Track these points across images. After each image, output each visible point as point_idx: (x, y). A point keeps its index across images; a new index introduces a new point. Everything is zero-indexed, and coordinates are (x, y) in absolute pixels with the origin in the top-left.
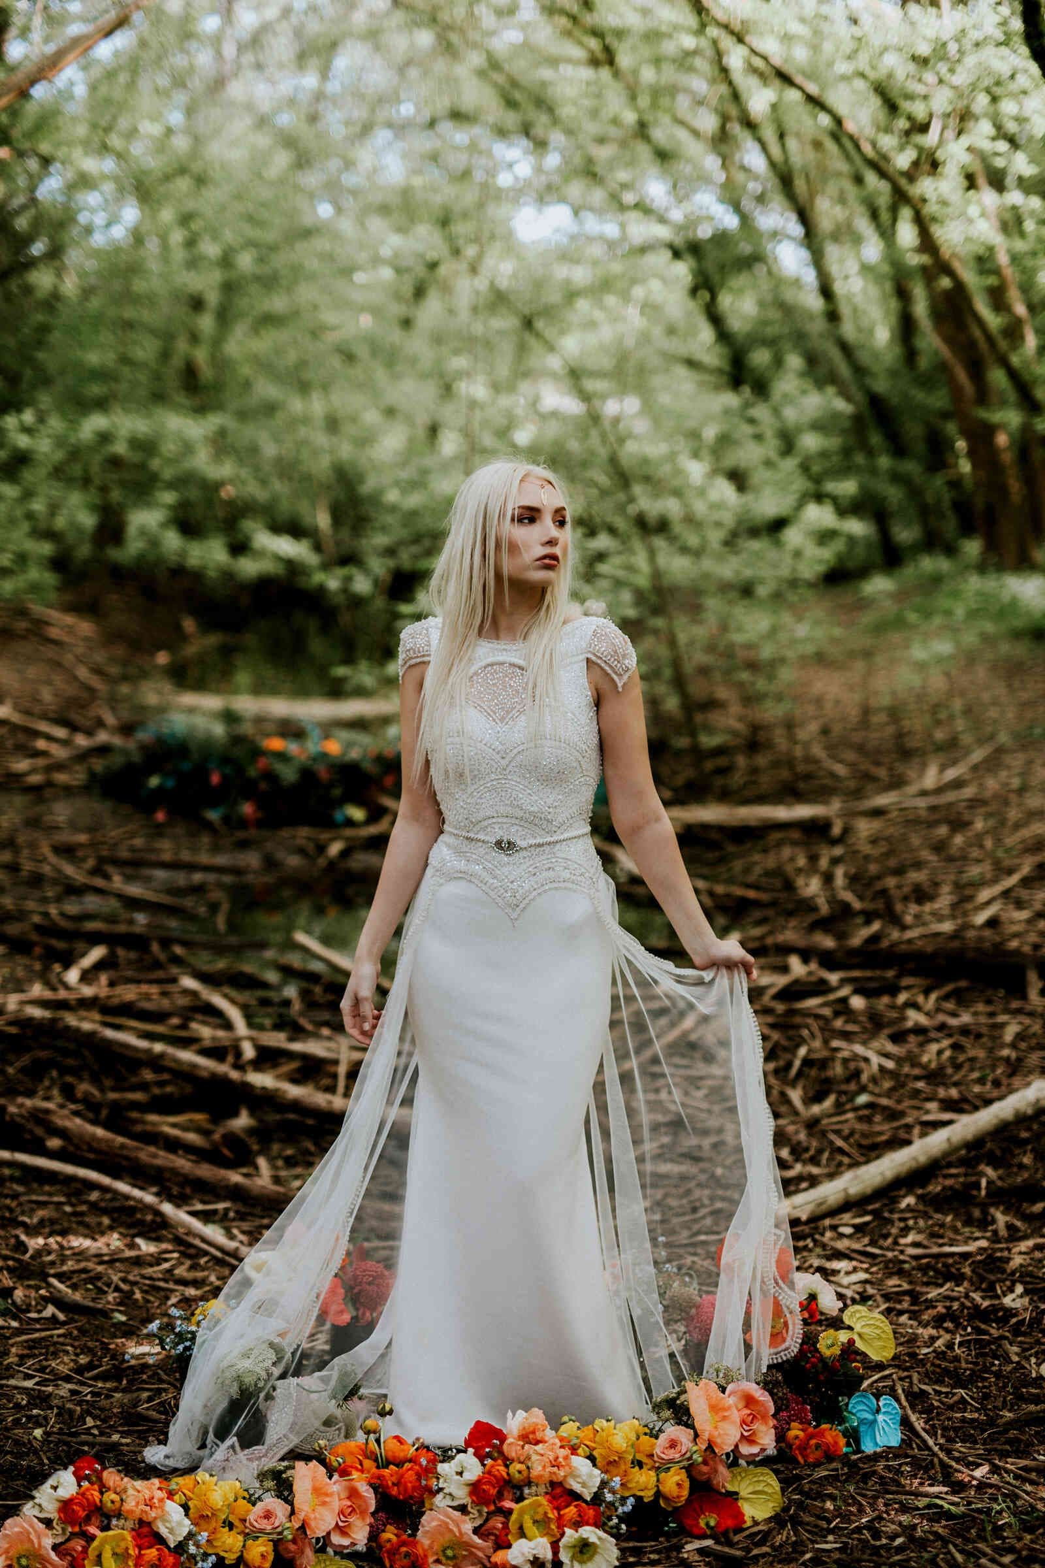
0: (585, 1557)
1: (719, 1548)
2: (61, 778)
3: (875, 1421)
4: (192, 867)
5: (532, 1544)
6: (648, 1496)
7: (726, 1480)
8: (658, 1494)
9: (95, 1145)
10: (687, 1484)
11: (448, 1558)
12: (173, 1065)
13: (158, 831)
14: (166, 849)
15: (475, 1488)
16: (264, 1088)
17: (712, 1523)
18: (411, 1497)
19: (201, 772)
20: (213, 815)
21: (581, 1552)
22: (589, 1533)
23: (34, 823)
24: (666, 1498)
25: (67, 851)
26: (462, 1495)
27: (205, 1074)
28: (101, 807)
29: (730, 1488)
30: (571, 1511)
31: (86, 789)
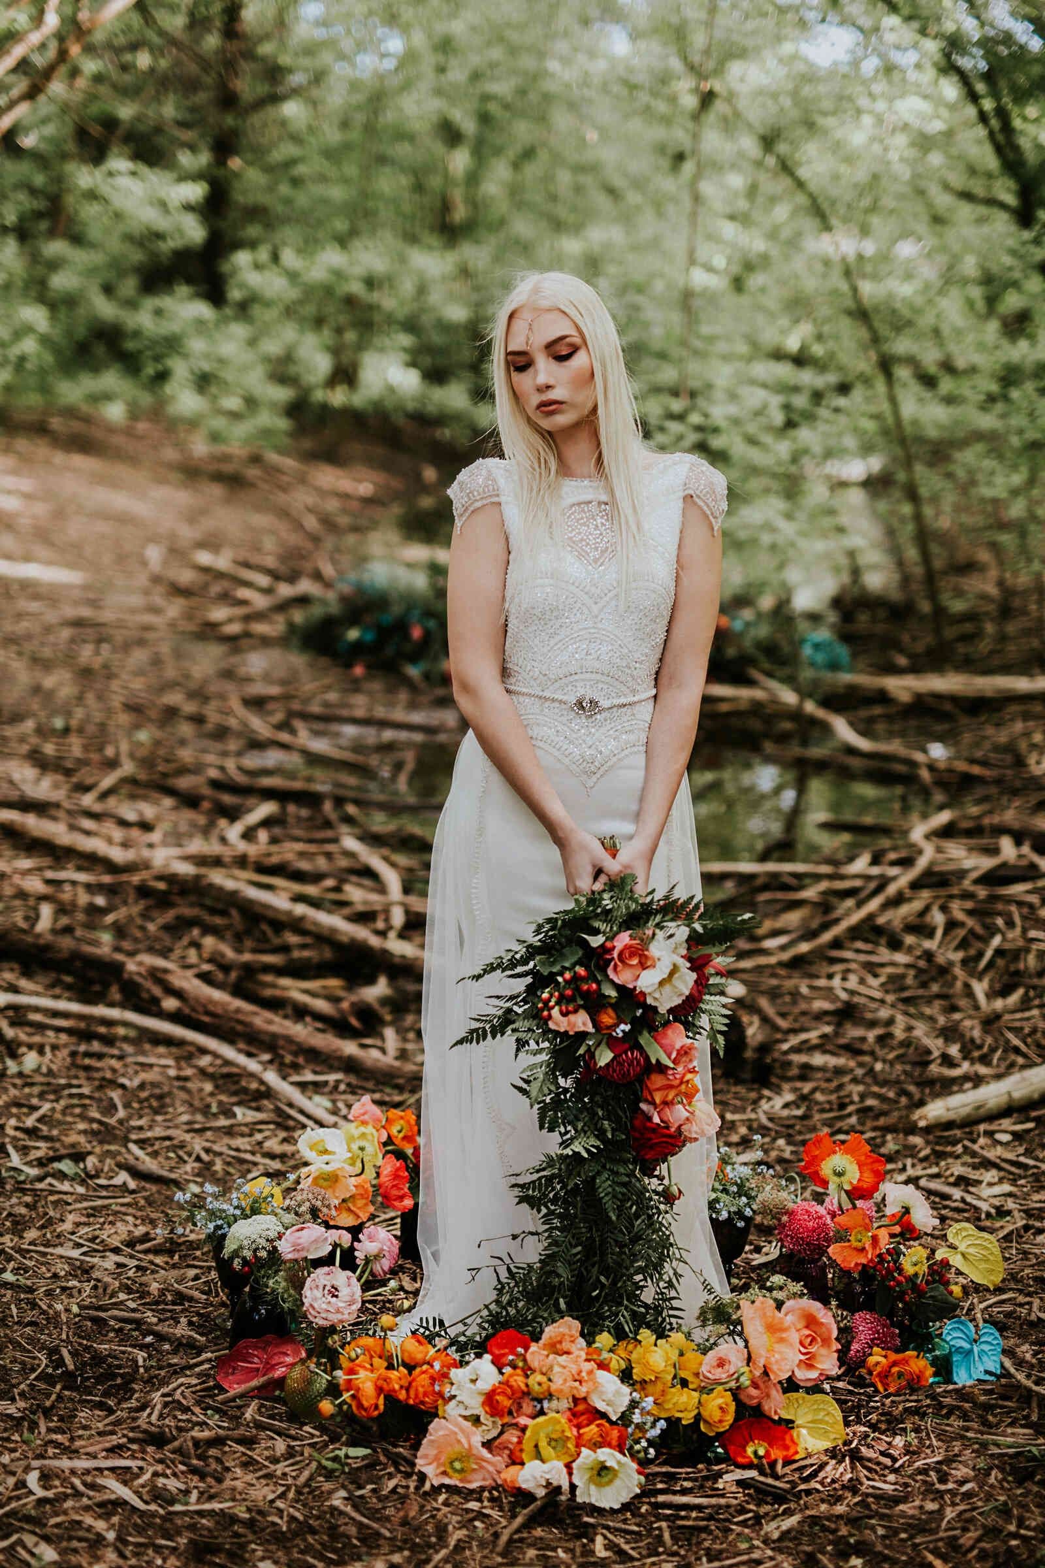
0: (605, 1479)
1: (762, 1479)
2: (260, 628)
3: (971, 1351)
4: (383, 724)
5: (546, 1467)
6: (687, 1418)
7: (777, 1405)
8: (698, 1418)
9: (211, 1008)
10: (732, 1407)
11: (456, 1470)
12: (312, 928)
13: (355, 686)
14: (360, 705)
15: (490, 1399)
16: (403, 957)
17: (761, 1452)
18: (423, 1403)
19: (401, 627)
20: (413, 671)
21: (599, 1475)
22: (609, 1456)
23: (228, 674)
24: (706, 1422)
25: (257, 704)
26: (476, 1406)
27: (345, 939)
28: (298, 660)
29: (786, 1416)
30: (591, 1431)
31: (283, 642)
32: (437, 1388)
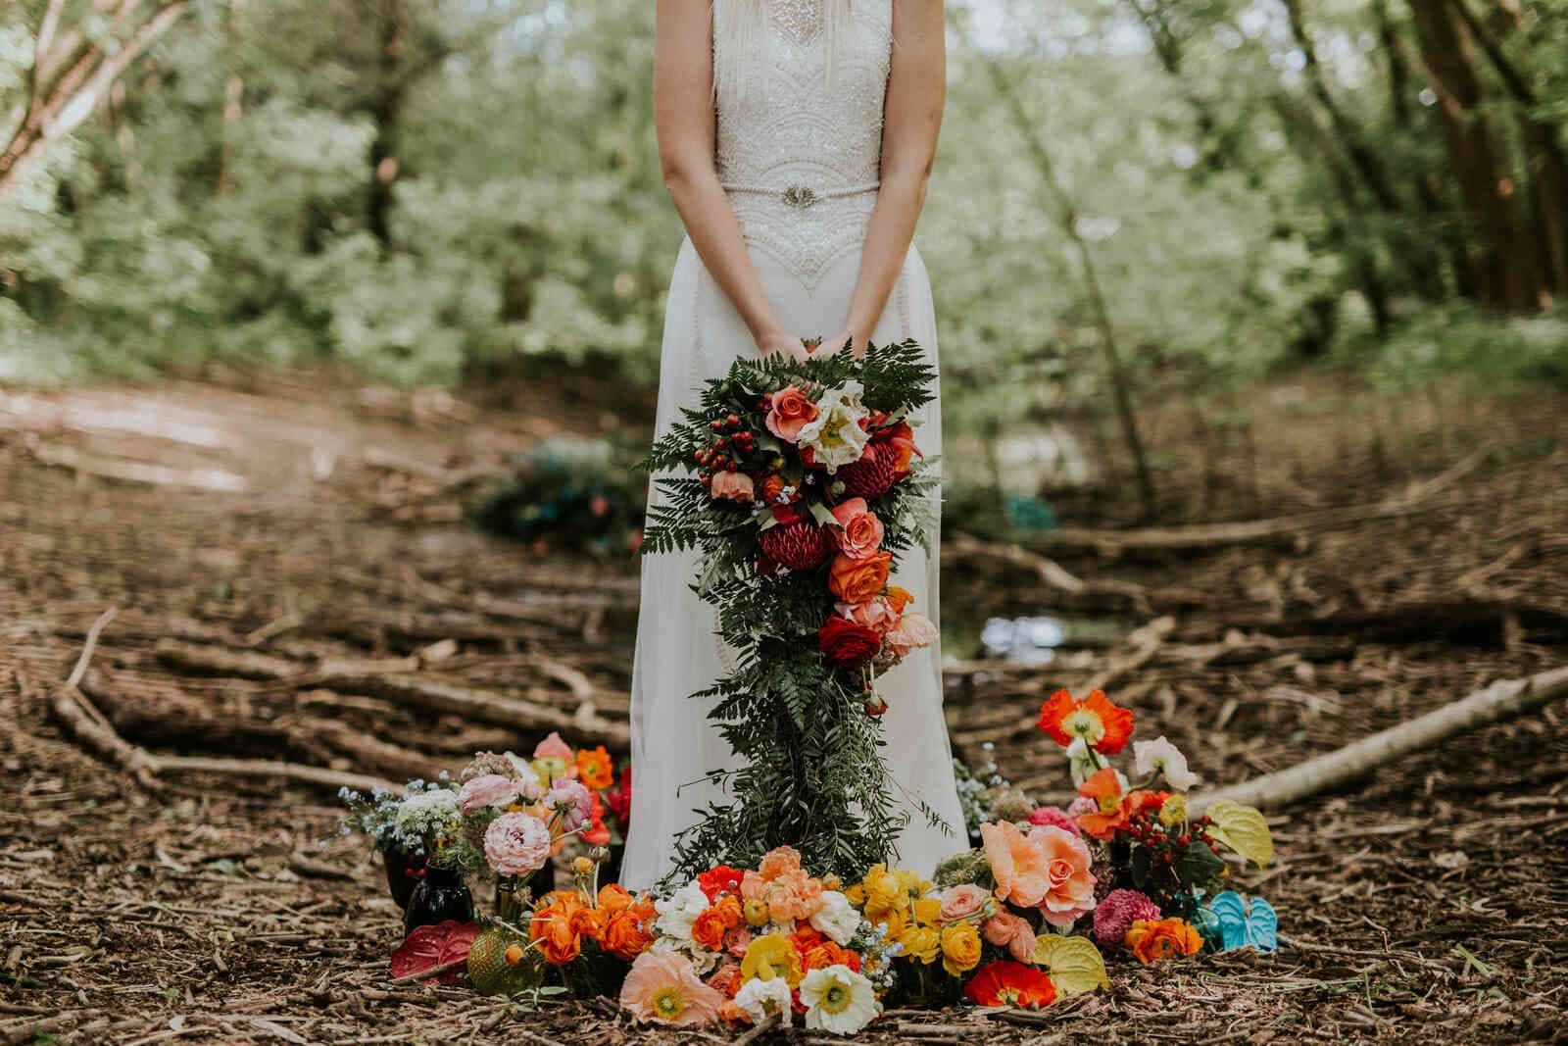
0: (836, 1007)
1: (1017, 1012)
2: (433, 511)
3: (1243, 927)
4: (565, 591)
5: (765, 985)
6: (928, 958)
7: (1028, 945)
8: (941, 956)
10: (978, 943)
11: (664, 1009)
12: (495, 716)
13: (537, 561)
14: (542, 575)
15: (701, 925)
16: (594, 733)
17: (1014, 998)
18: (625, 946)
19: (582, 502)
20: (599, 547)
21: (830, 998)
22: (841, 973)
23: (402, 554)
24: (951, 960)
25: (435, 578)
26: (685, 934)
27: (530, 722)
28: (475, 541)
29: (1038, 960)
30: (818, 952)
31: (460, 525)
32: (640, 927)
